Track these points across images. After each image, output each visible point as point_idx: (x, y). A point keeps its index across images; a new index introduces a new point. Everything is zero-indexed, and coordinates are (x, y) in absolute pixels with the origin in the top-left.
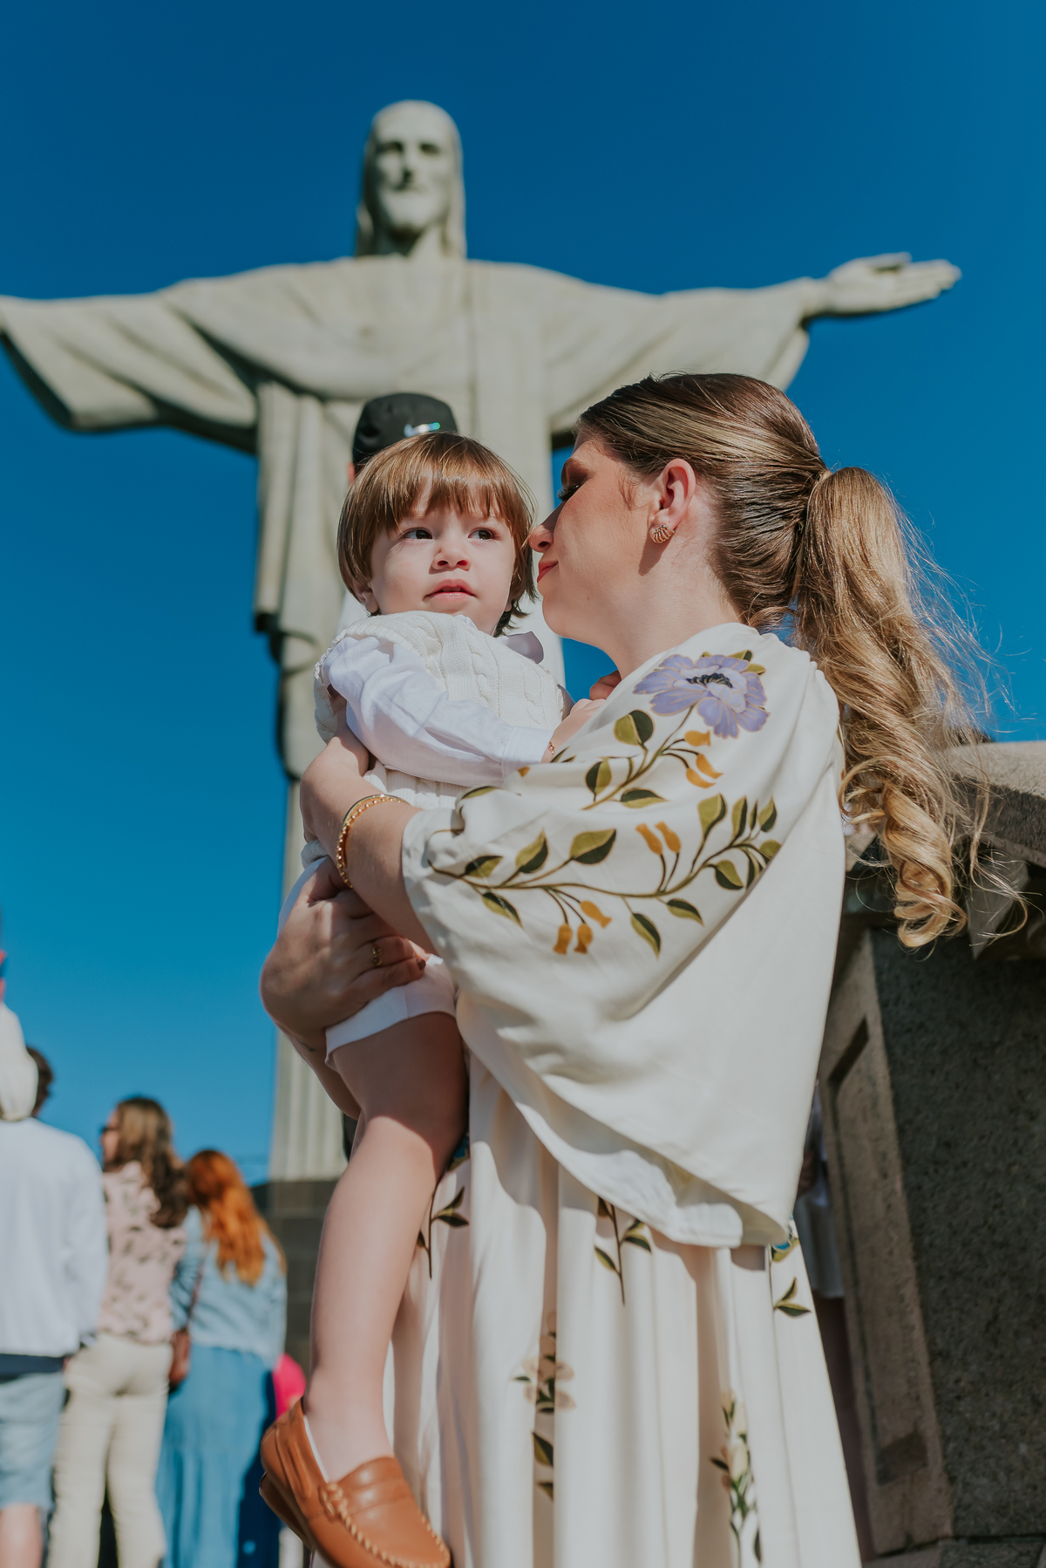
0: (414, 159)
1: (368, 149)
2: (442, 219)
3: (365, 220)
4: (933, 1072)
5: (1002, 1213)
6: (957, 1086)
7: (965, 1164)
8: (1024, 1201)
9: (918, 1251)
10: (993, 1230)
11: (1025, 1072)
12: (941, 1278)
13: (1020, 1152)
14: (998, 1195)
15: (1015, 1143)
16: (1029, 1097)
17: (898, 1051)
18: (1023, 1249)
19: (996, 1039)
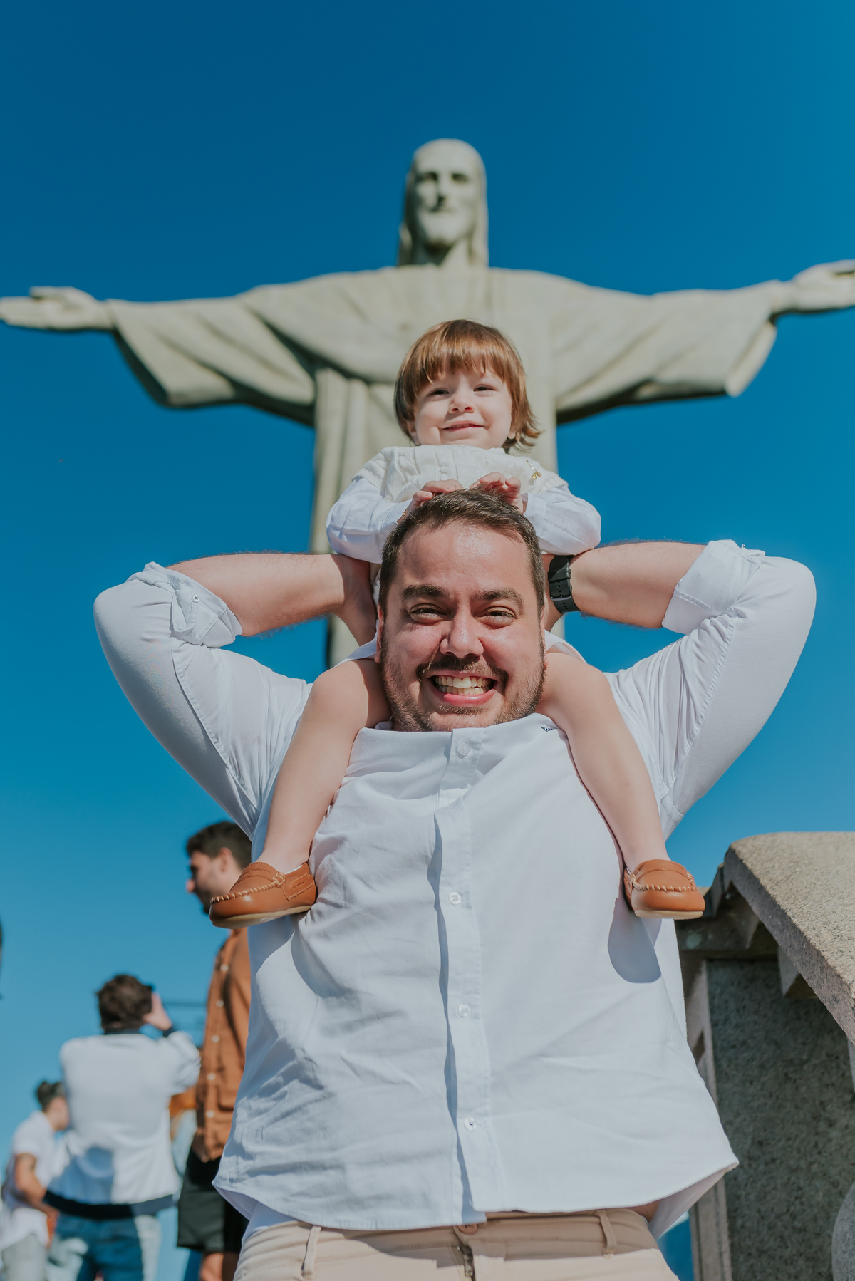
0: (447, 186)
1: (409, 178)
2: (469, 235)
3: (406, 237)
4: (751, 1082)
5: (802, 1204)
6: (771, 1095)
7: (773, 1160)
8: (821, 1194)
9: (732, 1231)
10: (793, 1217)
11: (827, 1086)
12: (750, 1254)
13: (819, 1153)
14: (799, 1188)
15: (816, 1145)
16: (829, 1107)
17: (724, 1063)
18: (818, 1235)
19: (805, 1057)
